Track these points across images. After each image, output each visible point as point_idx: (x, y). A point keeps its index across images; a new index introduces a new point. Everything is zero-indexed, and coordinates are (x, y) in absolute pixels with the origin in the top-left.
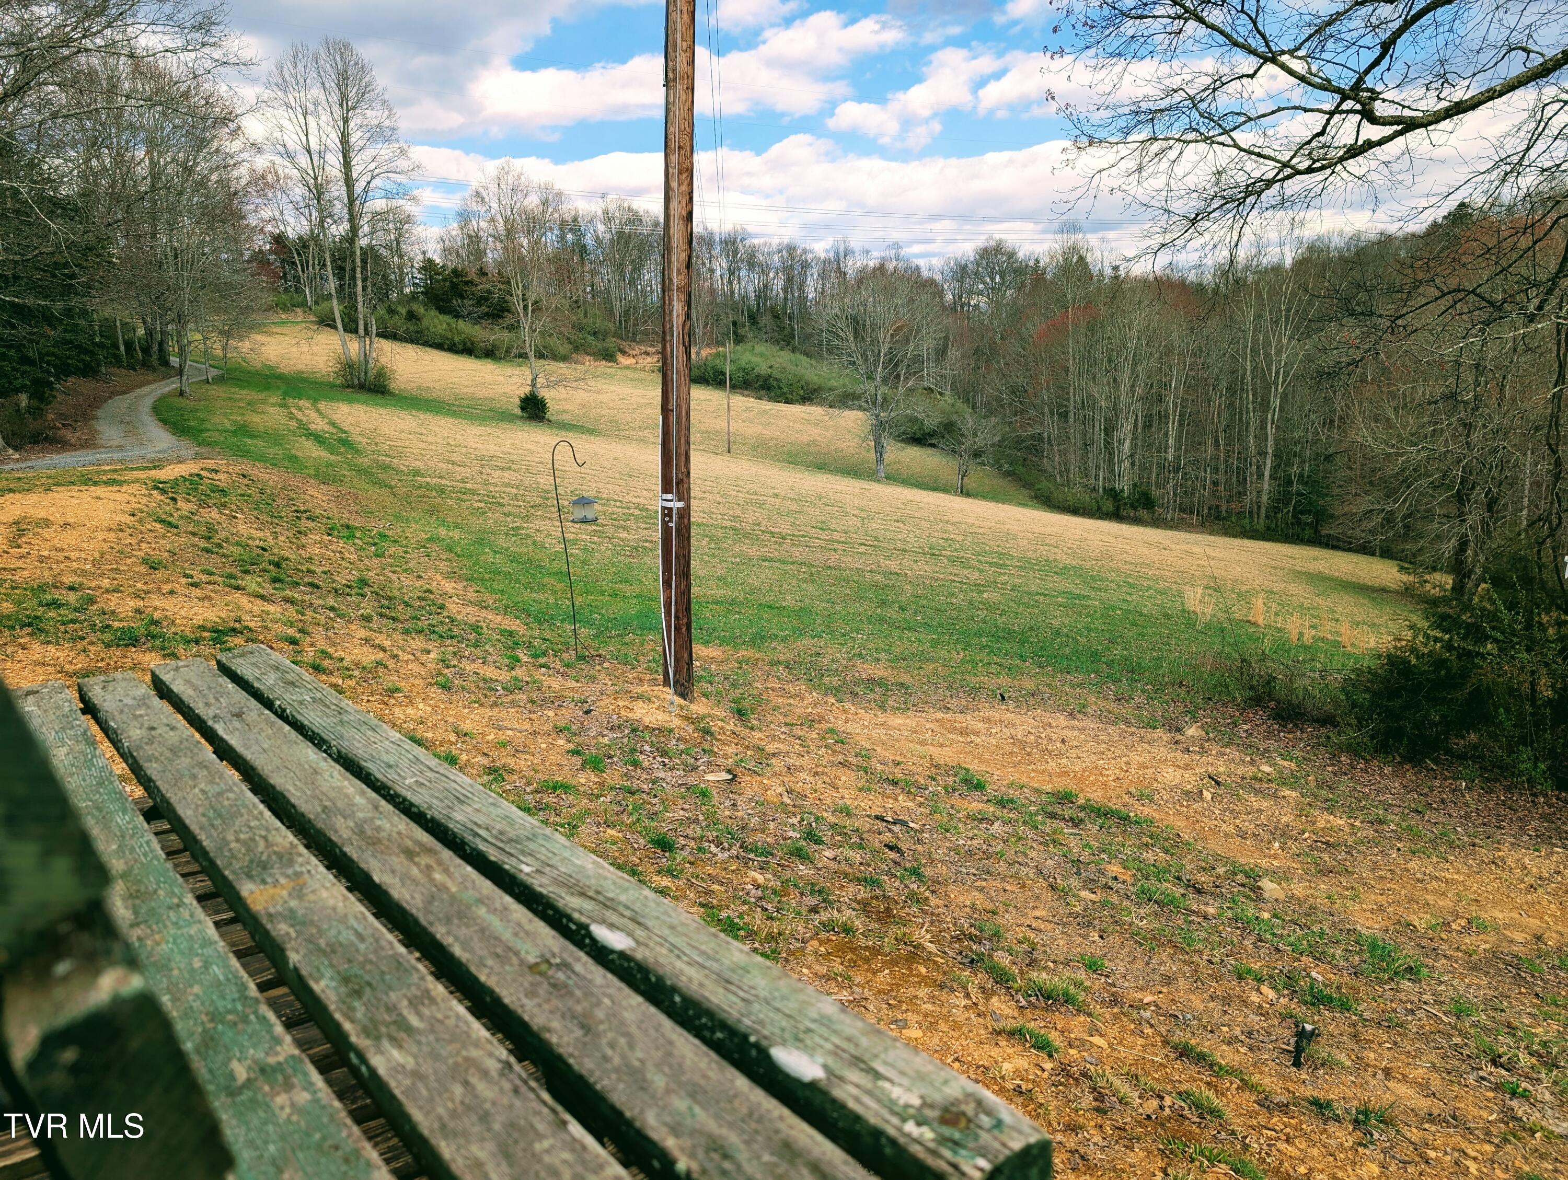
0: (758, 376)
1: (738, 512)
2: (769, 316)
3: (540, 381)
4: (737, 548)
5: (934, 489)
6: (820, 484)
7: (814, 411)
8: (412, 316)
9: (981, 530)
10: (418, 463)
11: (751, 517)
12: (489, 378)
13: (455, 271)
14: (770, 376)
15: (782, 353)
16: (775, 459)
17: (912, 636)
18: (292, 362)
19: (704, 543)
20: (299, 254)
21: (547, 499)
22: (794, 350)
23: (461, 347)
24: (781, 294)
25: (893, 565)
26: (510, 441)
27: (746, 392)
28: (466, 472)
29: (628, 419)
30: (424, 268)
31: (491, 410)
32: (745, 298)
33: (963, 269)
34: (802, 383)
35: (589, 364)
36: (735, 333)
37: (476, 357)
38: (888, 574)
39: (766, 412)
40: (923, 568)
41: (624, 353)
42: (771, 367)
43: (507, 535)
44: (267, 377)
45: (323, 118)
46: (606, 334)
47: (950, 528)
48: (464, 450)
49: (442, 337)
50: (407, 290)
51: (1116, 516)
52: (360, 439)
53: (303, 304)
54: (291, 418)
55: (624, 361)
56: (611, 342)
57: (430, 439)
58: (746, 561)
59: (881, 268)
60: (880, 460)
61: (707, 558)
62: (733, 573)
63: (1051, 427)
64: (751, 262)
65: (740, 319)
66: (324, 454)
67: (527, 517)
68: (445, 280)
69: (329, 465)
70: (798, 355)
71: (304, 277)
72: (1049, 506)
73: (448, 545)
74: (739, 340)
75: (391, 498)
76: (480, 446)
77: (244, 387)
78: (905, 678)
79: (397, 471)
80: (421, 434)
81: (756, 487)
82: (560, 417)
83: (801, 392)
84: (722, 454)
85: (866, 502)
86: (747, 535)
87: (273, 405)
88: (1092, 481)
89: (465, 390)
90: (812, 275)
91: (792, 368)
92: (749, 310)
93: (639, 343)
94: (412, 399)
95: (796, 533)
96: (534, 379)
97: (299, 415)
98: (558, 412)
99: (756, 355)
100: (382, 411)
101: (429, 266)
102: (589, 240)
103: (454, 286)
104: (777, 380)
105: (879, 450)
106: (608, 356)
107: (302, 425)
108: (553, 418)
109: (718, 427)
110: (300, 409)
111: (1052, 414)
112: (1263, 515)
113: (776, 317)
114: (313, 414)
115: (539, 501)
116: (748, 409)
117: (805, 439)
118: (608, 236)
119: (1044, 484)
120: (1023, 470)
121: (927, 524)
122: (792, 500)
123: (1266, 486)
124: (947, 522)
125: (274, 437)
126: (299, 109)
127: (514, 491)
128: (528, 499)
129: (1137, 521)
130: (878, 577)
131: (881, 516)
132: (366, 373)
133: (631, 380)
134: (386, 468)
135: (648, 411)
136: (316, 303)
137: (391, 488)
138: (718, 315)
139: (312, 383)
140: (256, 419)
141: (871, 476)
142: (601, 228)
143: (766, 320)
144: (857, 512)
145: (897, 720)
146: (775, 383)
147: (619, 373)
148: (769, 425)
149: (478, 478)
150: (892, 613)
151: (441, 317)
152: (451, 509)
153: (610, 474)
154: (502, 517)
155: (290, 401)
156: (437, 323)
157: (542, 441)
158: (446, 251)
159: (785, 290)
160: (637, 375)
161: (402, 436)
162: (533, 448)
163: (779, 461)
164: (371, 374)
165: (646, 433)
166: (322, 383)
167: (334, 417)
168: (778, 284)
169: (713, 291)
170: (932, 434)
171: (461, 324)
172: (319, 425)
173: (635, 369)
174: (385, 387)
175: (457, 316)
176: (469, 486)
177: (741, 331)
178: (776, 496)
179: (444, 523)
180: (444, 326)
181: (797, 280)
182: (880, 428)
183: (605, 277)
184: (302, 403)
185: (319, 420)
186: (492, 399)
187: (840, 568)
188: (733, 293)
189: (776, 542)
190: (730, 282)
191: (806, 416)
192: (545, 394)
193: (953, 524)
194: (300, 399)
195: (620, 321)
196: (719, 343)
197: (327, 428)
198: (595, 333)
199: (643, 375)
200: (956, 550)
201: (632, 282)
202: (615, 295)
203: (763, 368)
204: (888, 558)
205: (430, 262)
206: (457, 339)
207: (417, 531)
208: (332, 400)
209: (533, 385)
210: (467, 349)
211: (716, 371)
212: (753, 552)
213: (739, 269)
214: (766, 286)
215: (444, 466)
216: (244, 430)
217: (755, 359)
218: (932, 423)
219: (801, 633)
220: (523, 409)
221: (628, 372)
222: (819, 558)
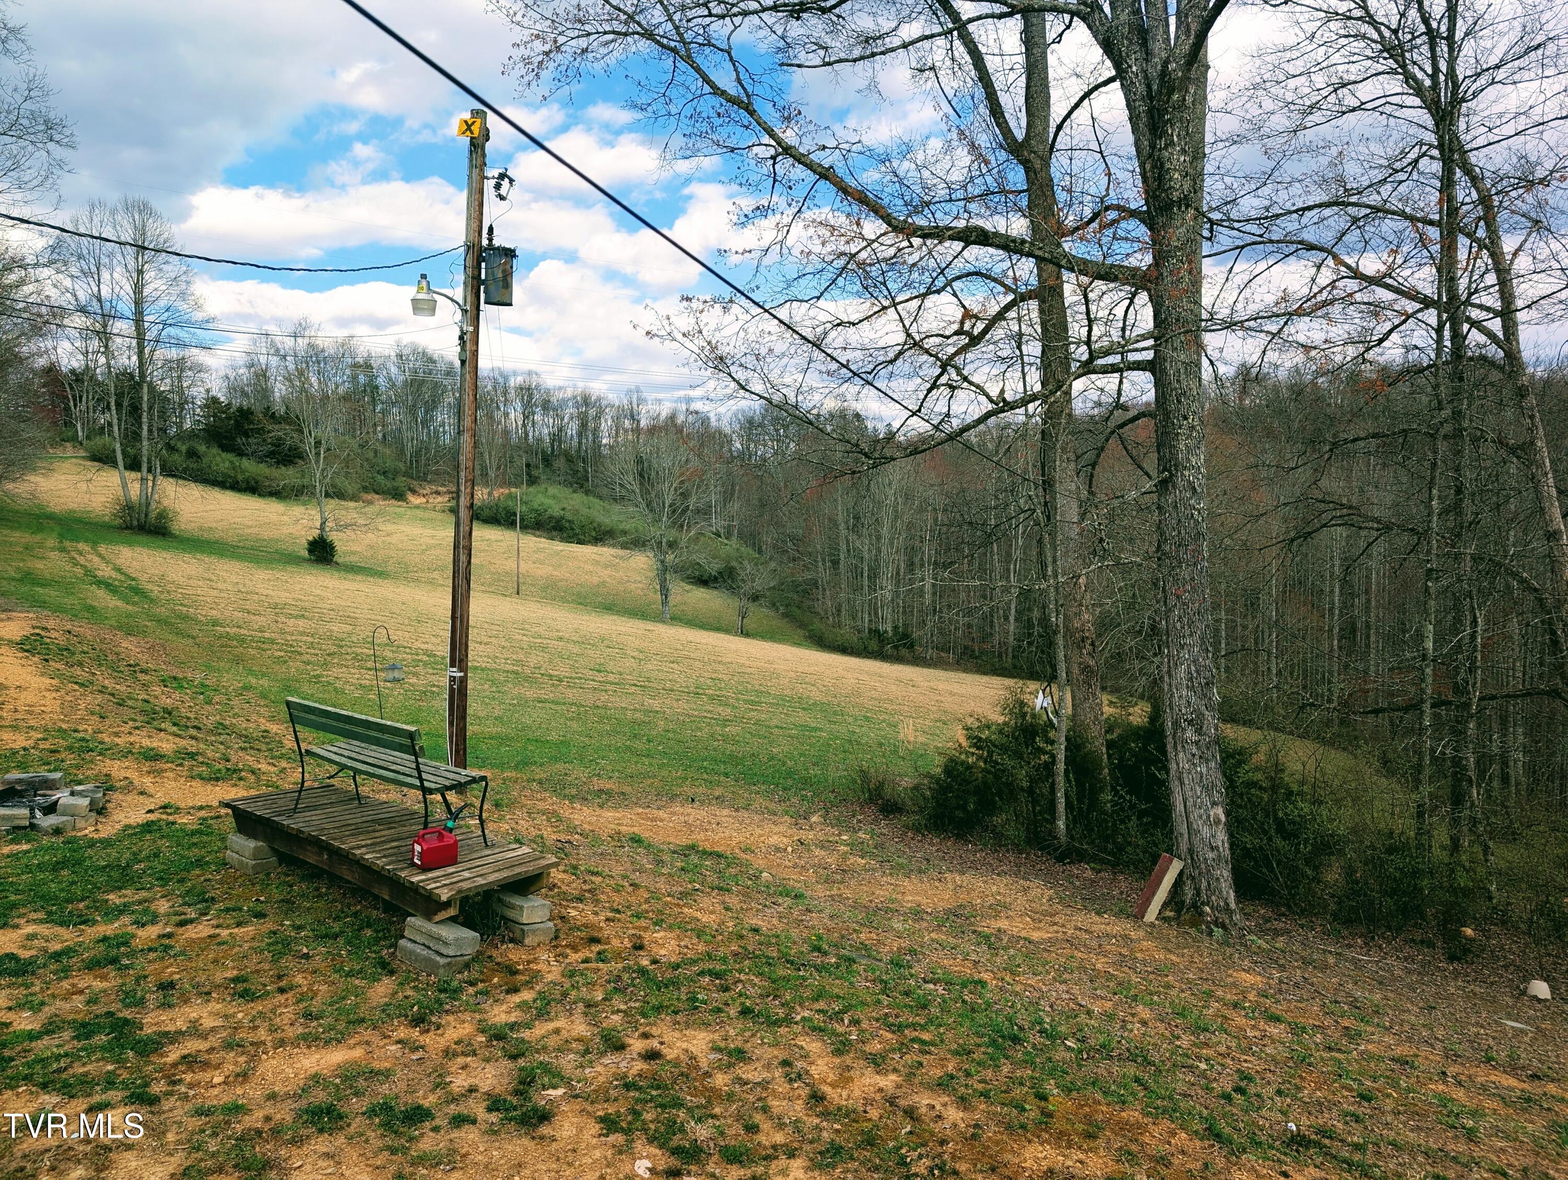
0: (551, 517)
1: (521, 656)
2: (563, 459)
3: (330, 524)
4: (515, 692)
5: (718, 629)
6: (604, 626)
7: (604, 552)
8: (192, 454)
9: (749, 670)
10: (214, 612)
11: (533, 661)
12: (274, 518)
13: (240, 410)
14: (562, 518)
15: (575, 495)
16: (564, 600)
17: (647, 761)
18: (62, 501)
19: (486, 686)
20: (72, 388)
21: (342, 647)
22: (587, 493)
23: (244, 485)
24: (576, 439)
25: (656, 704)
26: (298, 587)
27: (538, 533)
28: (262, 621)
29: (417, 560)
30: (206, 406)
31: (277, 552)
32: (540, 440)
33: (751, 421)
34: (595, 525)
35: (380, 504)
36: (528, 474)
37: (260, 495)
38: (647, 712)
39: (557, 553)
40: (682, 706)
41: (414, 492)
42: (563, 509)
43: (310, 682)
44: (38, 517)
45: (118, 269)
46: (396, 473)
47: (720, 668)
48: (256, 597)
49: (224, 474)
50: (188, 425)
51: (880, 655)
52: (150, 587)
53: (74, 439)
54: (76, 565)
55: (415, 500)
56: (401, 481)
57: (220, 585)
58: (523, 703)
59: (672, 417)
60: (665, 602)
61: (487, 700)
62: (509, 714)
63: (823, 573)
64: (546, 406)
65: (533, 461)
66: (119, 603)
67: (325, 665)
68: (229, 418)
69: (129, 616)
70: (591, 498)
71: (76, 412)
72: (820, 646)
73: (261, 693)
74: (532, 481)
75: (196, 649)
76: (271, 593)
77: (16, 528)
78: (627, 789)
79: (198, 622)
80: (210, 580)
81: (540, 630)
82: (347, 559)
83: (594, 534)
84: (510, 596)
85: (646, 644)
86: (527, 679)
87: (53, 549)
88: (859, 623)
89: (249, 531)
90: (606, 421)
91: (585, 511)
92: (543, 452)
93: (429, 482)
94: (194, 541)
95: (574, 675)
96: (323, 523)
97: (82, 560)
98: (346, 554)
99: (548, 497)
100: (165, 554)
101: (213, 401)
102: (381, 381)
103: (238, 425)
104: (569, 521)
105: (665, 592)
106: (398, 495)
107: (88, 572)
108: (340, 560)
109: (508, 568)
110: (81, 554)
111: (824, 560)
112: (1010, 655)
113: (570, 460)
114: (96, 559)
115: (333, 649)
116: (539, 550)
117: (595, 580)
118: (402, 378)
119: (817, 625)
120: (798, 612)
121: (700, 665)
122: (575, 642)
123: (1012, 628)
124: (719, 662)
125: (66, 586)
126: (92, 260)
127: (310, 639)
128: (324, 647)
129: (897, 659)
130: (638, 715)
131: (658, 658)
132: (146, 515)
133: (421, 519)
134: (185, 618)
135: (439, 552)
136: (88, 438)
137: (194, 638)
138: (512, 457)
139: (87, 523)
140: (40, 565)
141: (659, 618)
142: (394, 370)
143: (560, 463)
144: (635, 654)
145: (610, 814)
146: (567, 525)
147: (409, 512)
148: (560, 566)
149: (274, 626)
150: (638, 745)
151: (224, 455)
152: (253, 658)
153: (400, 620)
154: (302, 666)
155: (67, 544)
156: (221, 461)
157: (330, 585)
158: (232, 389)
159: (580, 435)
160: (427, 515)
161: (191, 582)
162: (322, 593)
163: (568, 602)
164: (153, 515)
165: (435, 575)
166: (96, 524)
167: (118, 562)
168: (572, 429)
169: (506, 432)
170: (715, 579)
171: (246, 463)
172: (105, 572)
173: (426, 509)
174: (166, 528)
175: (241, 454)
176: (267, 635)
177: (535, 473)
178: (560, 639)
179: (251, 672)
180: (227, 464)
181: (591, 425)
182: (664, 569)
183: (396, 415)
184: (81, 546)
185: (103, 566)
186: (277, 540)
187: (606, 708)
188: (527, 435)
189: (553, 685)
190: (524, 425)
191: (597, 558)
192: (334, 537)
193: (725, 664)
194: (78, 542)
195: (411, 461)
196: (510, 484)
197: (114, 574)
198: (384, 473)
199: (433, 514)
200: (720, 689)
201: (425, 423)
202: (407, 435)
203: (555, 510)
204: (653, 697)
205: (215, 400)
206: (240, 477)
207: (231, 680)
208: (111, 542)
209: (322, 528)
210: (251, 488)
211: (508, 512)
212: (530, 694)
213: (534, 413)
214: (560, 430)
215: (240, 615)
216: (28, 578)
217: (547, 501)
218: (714, 567)
219: (556, 759)
220: (310, 551)
221: (418, 512)
222: (589, 699)
